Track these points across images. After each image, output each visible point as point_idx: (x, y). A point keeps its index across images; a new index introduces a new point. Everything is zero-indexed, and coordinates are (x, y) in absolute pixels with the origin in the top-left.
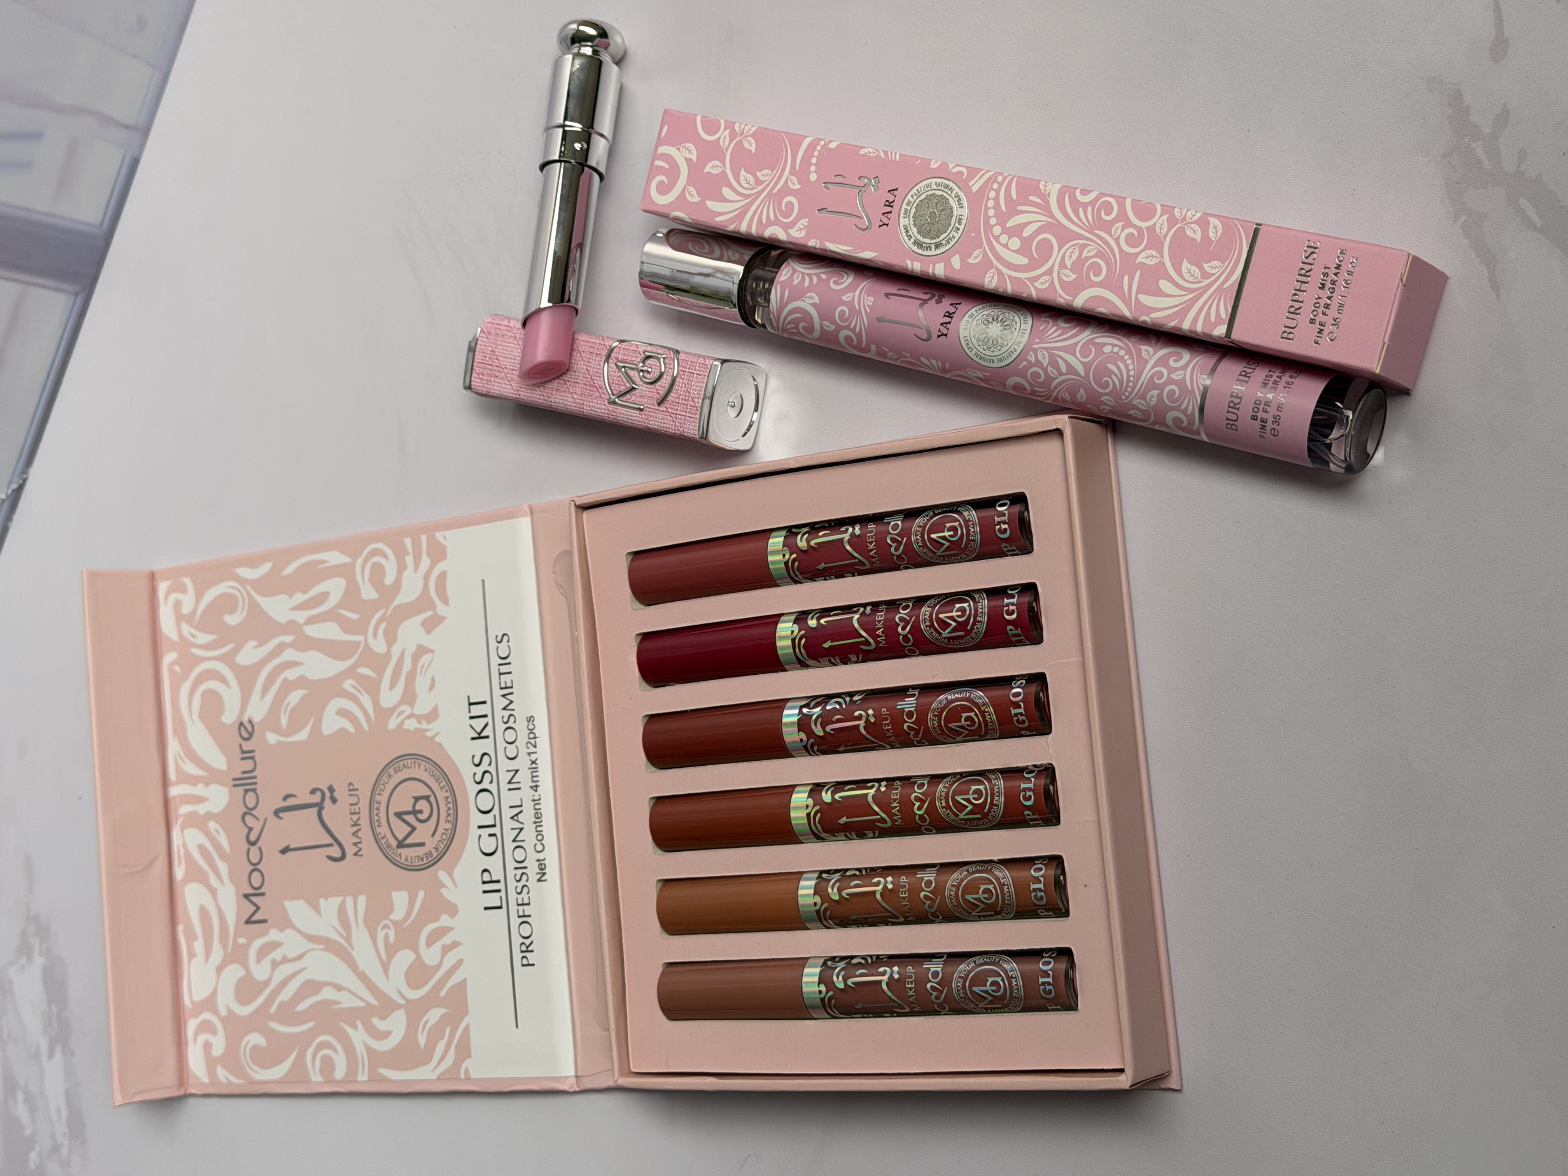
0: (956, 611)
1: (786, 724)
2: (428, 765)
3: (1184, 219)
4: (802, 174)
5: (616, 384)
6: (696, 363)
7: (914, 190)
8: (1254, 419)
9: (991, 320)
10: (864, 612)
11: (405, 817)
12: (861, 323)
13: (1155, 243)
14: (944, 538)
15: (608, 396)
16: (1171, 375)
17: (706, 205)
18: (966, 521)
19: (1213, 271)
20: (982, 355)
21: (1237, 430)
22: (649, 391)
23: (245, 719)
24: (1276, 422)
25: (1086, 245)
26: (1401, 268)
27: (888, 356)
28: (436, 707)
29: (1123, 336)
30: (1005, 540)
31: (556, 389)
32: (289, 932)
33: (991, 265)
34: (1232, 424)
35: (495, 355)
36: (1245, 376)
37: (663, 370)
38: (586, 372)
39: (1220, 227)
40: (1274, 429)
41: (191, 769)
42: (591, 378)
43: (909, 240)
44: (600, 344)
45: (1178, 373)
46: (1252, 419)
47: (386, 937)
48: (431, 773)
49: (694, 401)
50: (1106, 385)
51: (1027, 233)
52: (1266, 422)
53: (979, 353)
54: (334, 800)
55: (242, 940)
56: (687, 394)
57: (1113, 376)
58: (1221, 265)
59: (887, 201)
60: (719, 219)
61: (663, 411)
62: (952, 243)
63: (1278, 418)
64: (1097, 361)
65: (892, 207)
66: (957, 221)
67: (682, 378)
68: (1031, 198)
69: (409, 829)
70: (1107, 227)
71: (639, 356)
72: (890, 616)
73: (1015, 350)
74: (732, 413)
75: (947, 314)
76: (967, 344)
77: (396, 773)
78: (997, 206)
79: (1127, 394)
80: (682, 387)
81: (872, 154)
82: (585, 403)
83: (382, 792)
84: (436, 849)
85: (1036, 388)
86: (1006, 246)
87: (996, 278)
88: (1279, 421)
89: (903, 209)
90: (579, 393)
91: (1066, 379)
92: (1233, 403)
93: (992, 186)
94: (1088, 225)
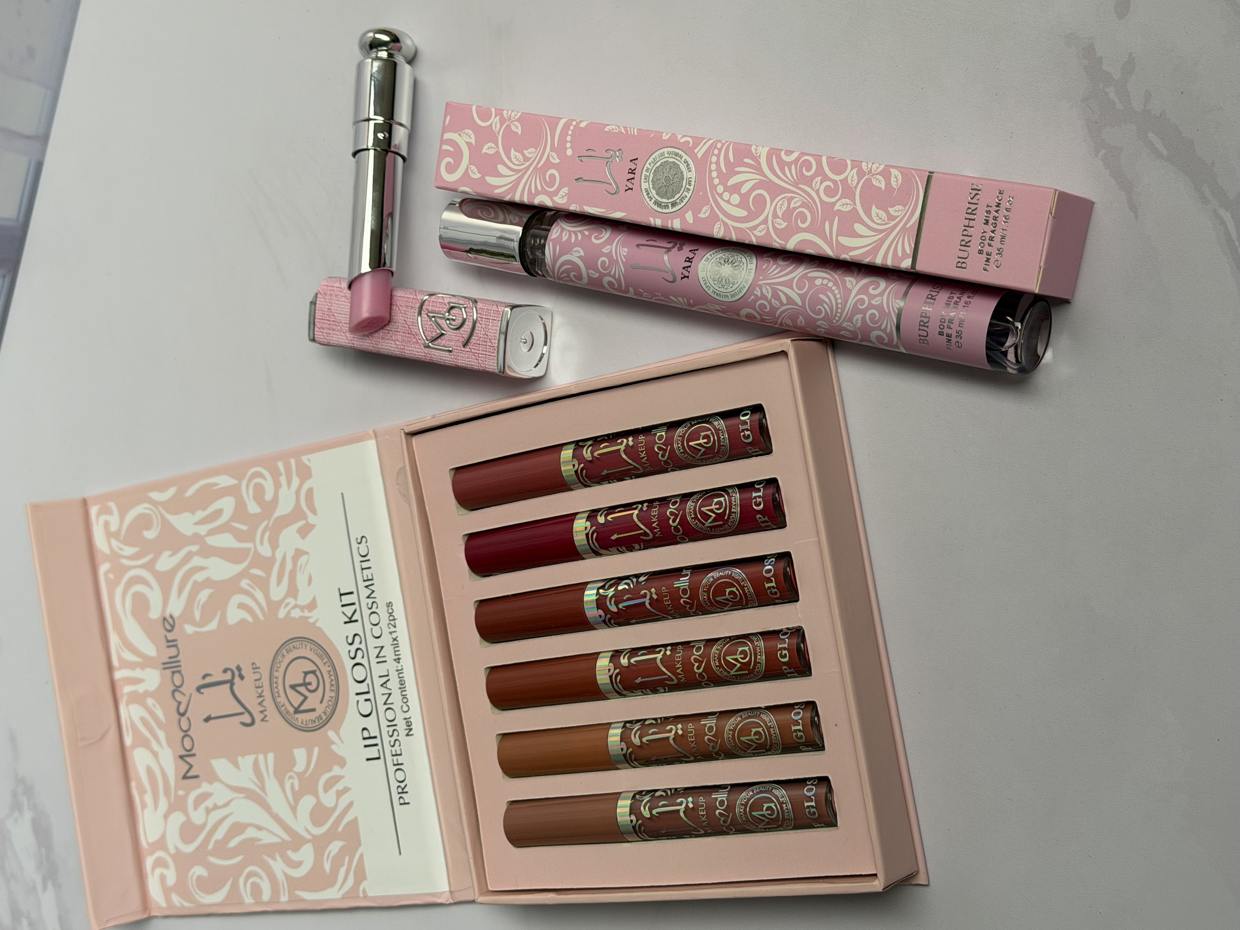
0: (715, 505)
1: (587, 602)
2: (312, 646)
3: (870, 171)
4: (560, 150)
5: (429, 331)
6: (491, 310)
7: (651, 159)
8: (941, 335)
9: (723, 262)
10: (642, 509)
11: (299, 689)
12: (619, 270)
13: (849, 193)
14: (700, 445)
15: (423, 341)
16: (872, 302)
17: (485, 180)
18: (717, 430)
19: (897, 214)
20: (718, 292)
21: (928, 344)
22: (456, 336)
23: (167, 615)
24: (958, 336)
25: (792, 198)
26: (1048, 204)
27: (644, 296)
28: (314, 599)
29: (831, 269)
30: (749, 444)
31: (382, 338)
32: (216, 785)
33: (718, 219)
34: (923, 339)
35: (331, 312)
36: (931, 299)
37: (465, 317)
38: (404, 322)
39: (900, 177)
40: (958, 342)
41: (129, 657)
42: (409, 328)
43: (651, 200)
44: (413, 298)
45: (876, 299)
46: (939, 334)
47: (292, 786)
48: (315, 652)
49: (491, 342)
50: (820, 312)
51: (745, 189)
52: (951, 337)
53: (715, 291)
54: (242, 677)
55: (181, 793)
56: (486, 337)
57: (825, 305)
58: (903, 208)
59: (630, 169)
60: (497, 191)
61: (468, 352)
62: (685, 201)
63: (960, 332)
64: (810, 294)
65: (634, 174)
66: (688, 183)
67: (480, 324)
68: (746, 160)
69: (302, 698)
70: (809, 181)
71: (445, 306)
72: (663, 510)
73: (744, 287)
74: (524, 349)
75: (687, 259)
76: (705, 284)
77: (288, 653)
78: (718, 169)
79: (837, 318)
80: (481, 331)
81: (615, 131)
82: (406, 348)
83: (278, 669)
84: (325, 713)
85: (764, 317)
86: (728, 202)
87: (722, 229)
88: (962, 335)
89: (643, 175)
90: (400, 340)
91: (787, 309)
92: (923, 322)
93: (713, 152)
94: (792, 180)
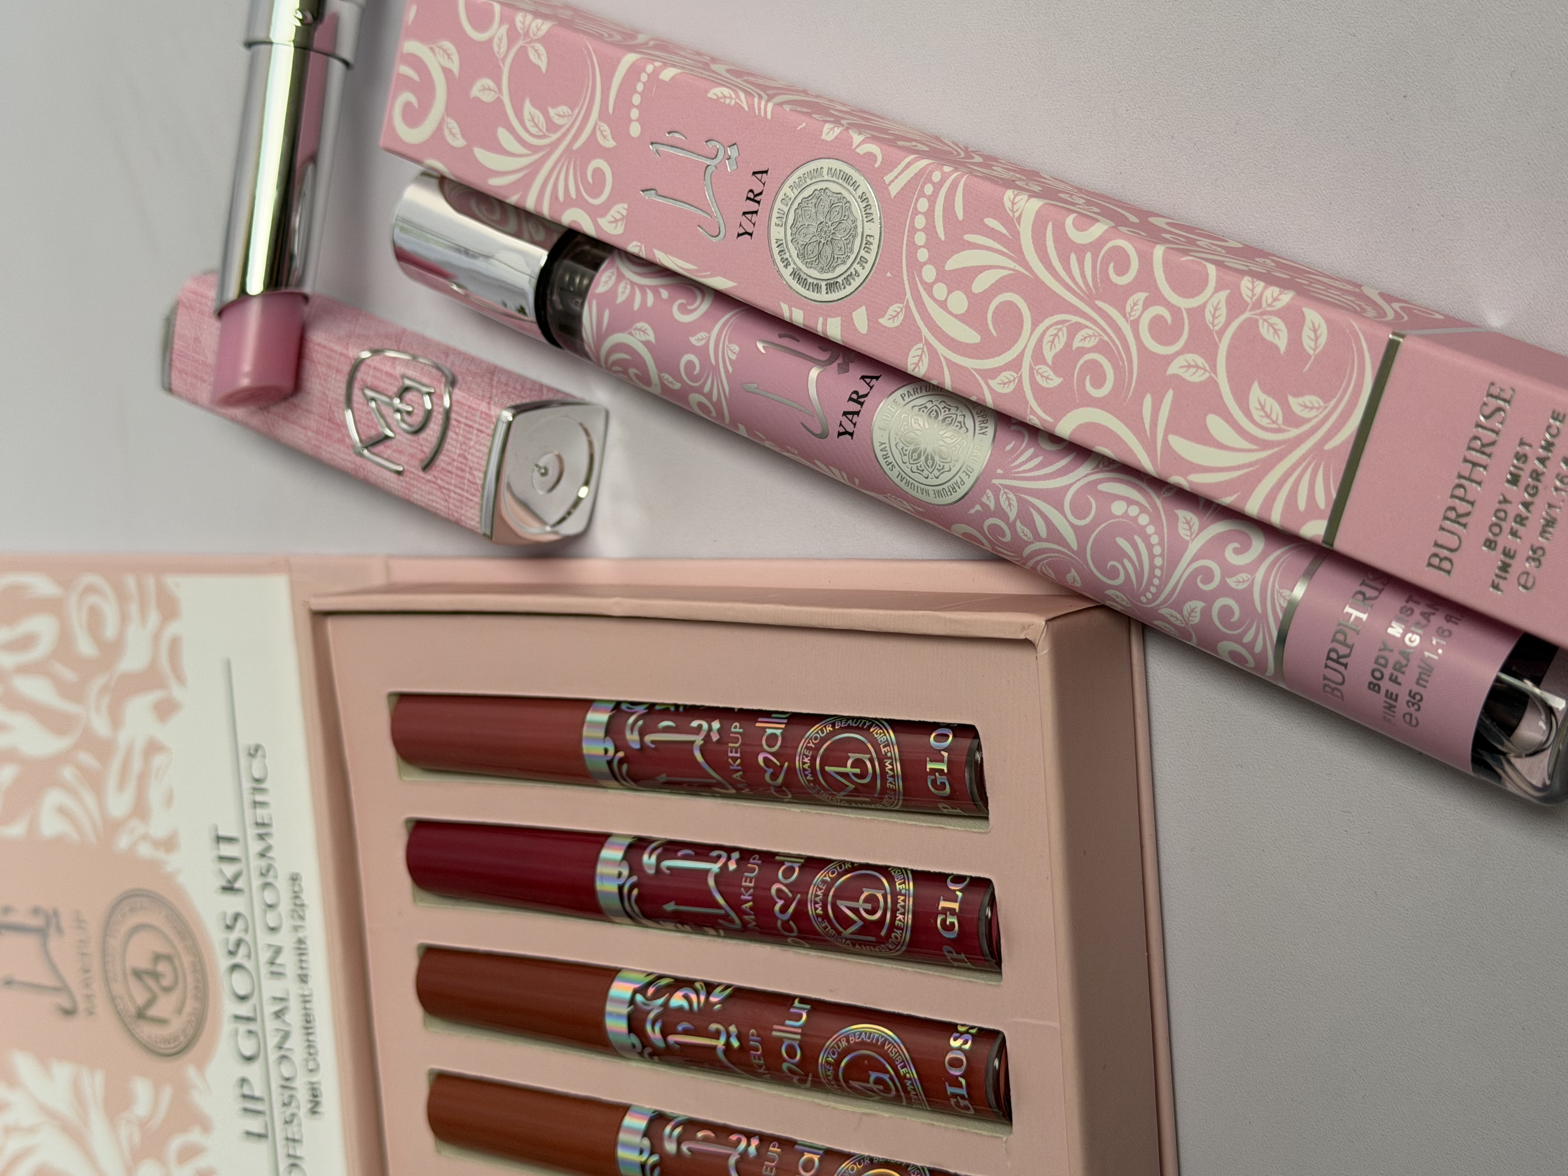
0: (865, 901)
1: (612, 1014)
3: (1258, 304)
4: (617, 121)
5: (364, 423)
6: (476, 410)
7: (794, 178)
8: (1374, 690)
10: (726, 863)
11: (146, 979)
12: (721, 385)
13: (1203, 342)
14: (845, 776)
15: (353, 441)
16: (1228, 579)
17: (473, 154)
18: (882, 754)
19: (1306, 414)
20: (909, 479)
22: (410, 446)
24: (1413, 704)
25: (1078, 327)
28: (173, 836)
32: (18, 1094)
33: (917, 337)
34: (1333, 688)
35: (200, 345)
36: (1362, 601)
37: (429, 409)
38: (321, 395)
39: (1323, 331)
40: (1411, 712)
42: (330, 408)
44: (341, 352)
45: (1239, 576)
47: (130, 1136)
49: (473, 473)
50: (1115, 573)
51: (980, 284)
53: (904, 475)
54: (60, 930)
56: (463, 461)
57: (1126, 562)
58: (1322, 404)
59: (751, 191)
60: (494, 182)
62: (855, 284)
63: (1418, 697)
64: (1097, 530)
65: (758, 203)
66: (863, 246)
67: (456, 432)
68: (990, 222)
69: (149, 996)
70: (1119, 297)
71: (396, 382)
73: (963, 483)
74: (543, 485)
75: (855, 395)
76: (886, 457)
77: (131, 913)
78: (930, 229)
79: (1149, 595)
80: (456, 446)
81: (728, 101)
84: (184, 1031)
86: (943, 305)
87: (926, 360)
88: (1420, 703)
89: (775, 210)
91: (1044, 549)
92: (1337, 652)
93: (922, 190)
94: (1084, 288)
